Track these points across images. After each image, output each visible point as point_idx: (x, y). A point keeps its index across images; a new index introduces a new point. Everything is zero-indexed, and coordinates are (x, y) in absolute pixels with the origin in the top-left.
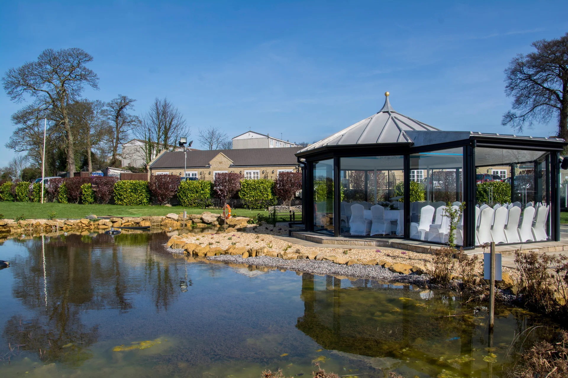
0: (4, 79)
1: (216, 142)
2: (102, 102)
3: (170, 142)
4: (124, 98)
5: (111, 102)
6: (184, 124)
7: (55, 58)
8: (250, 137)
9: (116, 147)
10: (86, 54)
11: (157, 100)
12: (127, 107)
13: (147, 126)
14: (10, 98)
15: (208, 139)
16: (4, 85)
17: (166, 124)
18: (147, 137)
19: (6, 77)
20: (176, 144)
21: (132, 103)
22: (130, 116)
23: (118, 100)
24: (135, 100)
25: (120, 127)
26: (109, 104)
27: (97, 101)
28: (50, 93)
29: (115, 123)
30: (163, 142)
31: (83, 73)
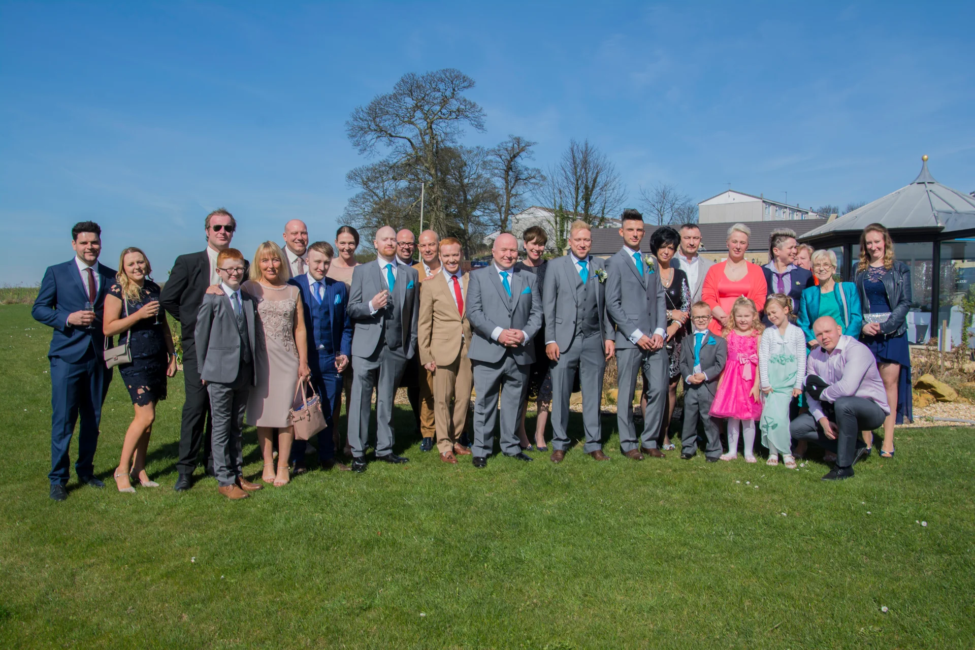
0: (347, 123)
1: (670, 209)
2: (486, 149)
3: (594, 212)
4: (518, 140)
5: (497, 148)
6: (617, 180)
7: (418, 87)
8: (730, 201)
9: (506, 219)
10: (464, 77)
11: (573, 143)
12: (523, 154)
13: (557, 185)
14: (357, 150)
15: (656, 205)
16: (349, 132)
17: (587, 182)
18: (557, 205)
19: (351, 120)
20: (603, 213)
21: (531, 148)
22: (526, 169)
23: (508, 145)
24: (534, 143)
25: (512, 188)
26: (494, 151)
27: (478, 148)
28: (413, 141)
29: (504, 181)
30: (583, 212)
31: (462, 107)
